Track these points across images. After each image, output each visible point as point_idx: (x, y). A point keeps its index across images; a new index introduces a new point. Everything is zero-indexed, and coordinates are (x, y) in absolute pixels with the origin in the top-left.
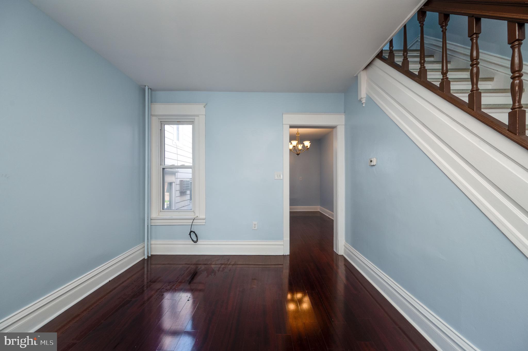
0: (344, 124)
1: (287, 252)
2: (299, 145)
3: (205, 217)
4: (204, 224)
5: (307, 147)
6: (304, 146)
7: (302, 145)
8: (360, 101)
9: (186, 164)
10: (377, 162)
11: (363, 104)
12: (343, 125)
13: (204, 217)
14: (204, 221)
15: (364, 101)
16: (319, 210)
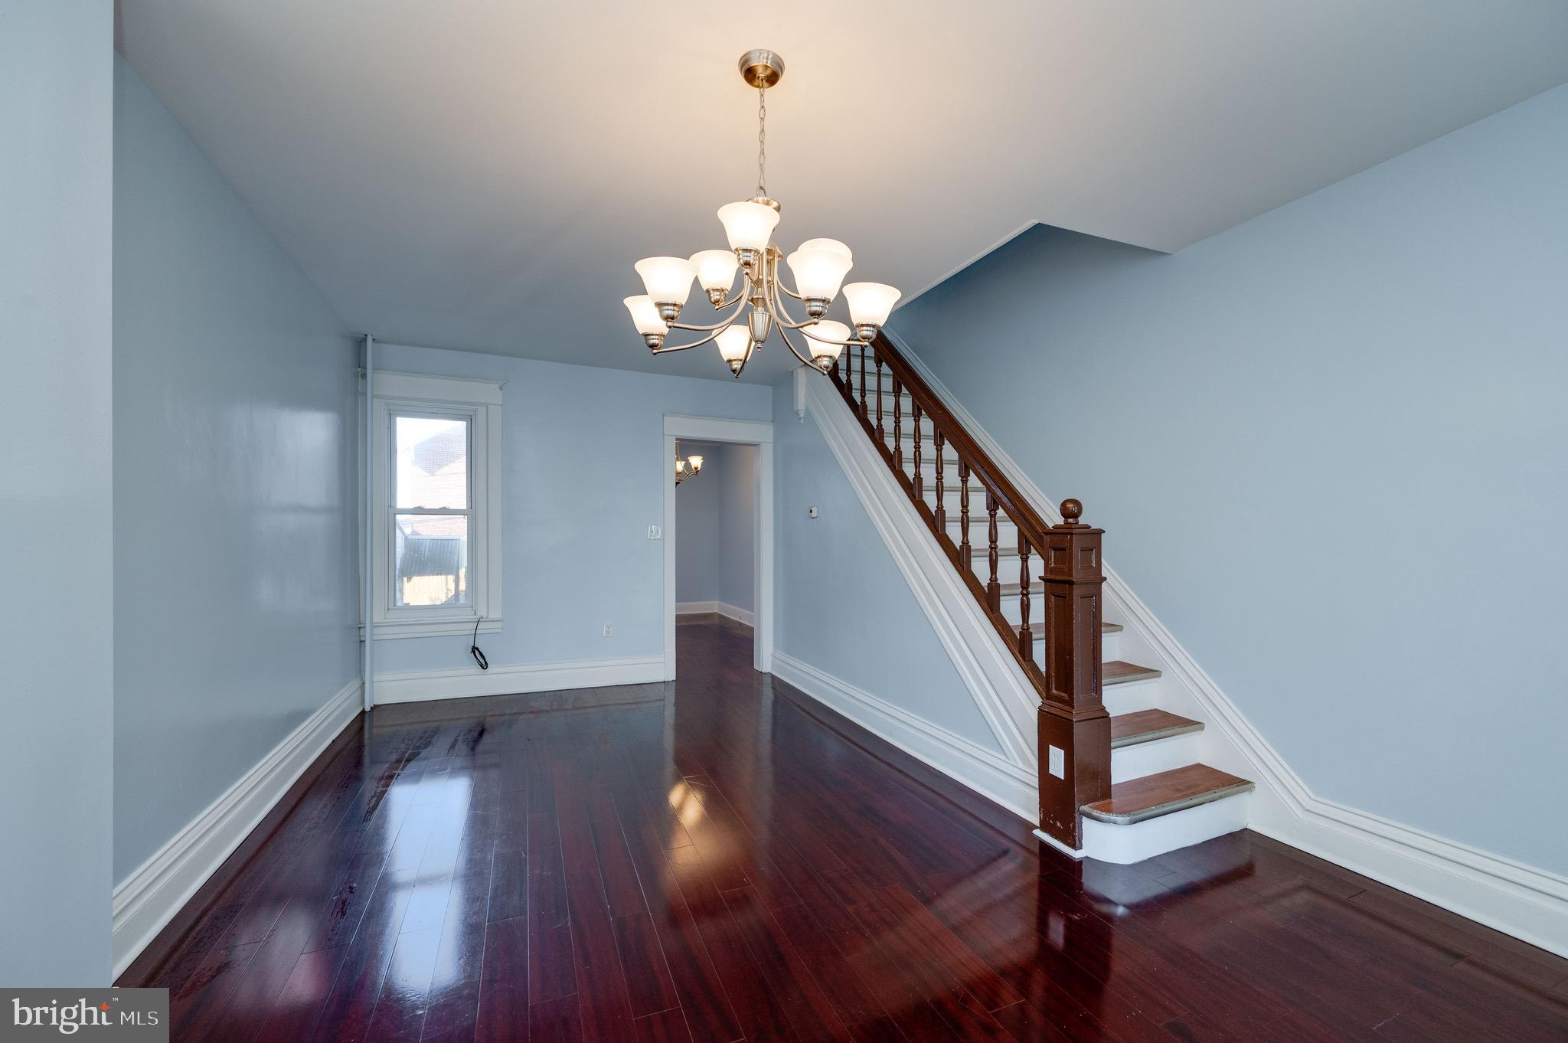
0: (772, 441)
1: (671, 675)
2: (678, 463)
3: (501, 616)
4: (500, 630)
5: (696, 468)
6: (688, 465)
7: (683, 463)
8: (797, 413)
9: (452, 507)
10: (818, 513)
11: (800, 418)
12: (770, 443)
13: (498, 616)
14: (500, 624)
15: (802, 415)
16: (716, 611)
